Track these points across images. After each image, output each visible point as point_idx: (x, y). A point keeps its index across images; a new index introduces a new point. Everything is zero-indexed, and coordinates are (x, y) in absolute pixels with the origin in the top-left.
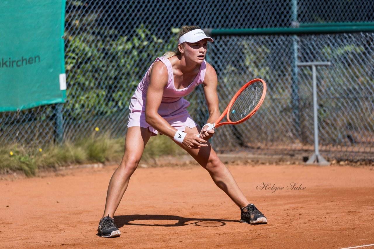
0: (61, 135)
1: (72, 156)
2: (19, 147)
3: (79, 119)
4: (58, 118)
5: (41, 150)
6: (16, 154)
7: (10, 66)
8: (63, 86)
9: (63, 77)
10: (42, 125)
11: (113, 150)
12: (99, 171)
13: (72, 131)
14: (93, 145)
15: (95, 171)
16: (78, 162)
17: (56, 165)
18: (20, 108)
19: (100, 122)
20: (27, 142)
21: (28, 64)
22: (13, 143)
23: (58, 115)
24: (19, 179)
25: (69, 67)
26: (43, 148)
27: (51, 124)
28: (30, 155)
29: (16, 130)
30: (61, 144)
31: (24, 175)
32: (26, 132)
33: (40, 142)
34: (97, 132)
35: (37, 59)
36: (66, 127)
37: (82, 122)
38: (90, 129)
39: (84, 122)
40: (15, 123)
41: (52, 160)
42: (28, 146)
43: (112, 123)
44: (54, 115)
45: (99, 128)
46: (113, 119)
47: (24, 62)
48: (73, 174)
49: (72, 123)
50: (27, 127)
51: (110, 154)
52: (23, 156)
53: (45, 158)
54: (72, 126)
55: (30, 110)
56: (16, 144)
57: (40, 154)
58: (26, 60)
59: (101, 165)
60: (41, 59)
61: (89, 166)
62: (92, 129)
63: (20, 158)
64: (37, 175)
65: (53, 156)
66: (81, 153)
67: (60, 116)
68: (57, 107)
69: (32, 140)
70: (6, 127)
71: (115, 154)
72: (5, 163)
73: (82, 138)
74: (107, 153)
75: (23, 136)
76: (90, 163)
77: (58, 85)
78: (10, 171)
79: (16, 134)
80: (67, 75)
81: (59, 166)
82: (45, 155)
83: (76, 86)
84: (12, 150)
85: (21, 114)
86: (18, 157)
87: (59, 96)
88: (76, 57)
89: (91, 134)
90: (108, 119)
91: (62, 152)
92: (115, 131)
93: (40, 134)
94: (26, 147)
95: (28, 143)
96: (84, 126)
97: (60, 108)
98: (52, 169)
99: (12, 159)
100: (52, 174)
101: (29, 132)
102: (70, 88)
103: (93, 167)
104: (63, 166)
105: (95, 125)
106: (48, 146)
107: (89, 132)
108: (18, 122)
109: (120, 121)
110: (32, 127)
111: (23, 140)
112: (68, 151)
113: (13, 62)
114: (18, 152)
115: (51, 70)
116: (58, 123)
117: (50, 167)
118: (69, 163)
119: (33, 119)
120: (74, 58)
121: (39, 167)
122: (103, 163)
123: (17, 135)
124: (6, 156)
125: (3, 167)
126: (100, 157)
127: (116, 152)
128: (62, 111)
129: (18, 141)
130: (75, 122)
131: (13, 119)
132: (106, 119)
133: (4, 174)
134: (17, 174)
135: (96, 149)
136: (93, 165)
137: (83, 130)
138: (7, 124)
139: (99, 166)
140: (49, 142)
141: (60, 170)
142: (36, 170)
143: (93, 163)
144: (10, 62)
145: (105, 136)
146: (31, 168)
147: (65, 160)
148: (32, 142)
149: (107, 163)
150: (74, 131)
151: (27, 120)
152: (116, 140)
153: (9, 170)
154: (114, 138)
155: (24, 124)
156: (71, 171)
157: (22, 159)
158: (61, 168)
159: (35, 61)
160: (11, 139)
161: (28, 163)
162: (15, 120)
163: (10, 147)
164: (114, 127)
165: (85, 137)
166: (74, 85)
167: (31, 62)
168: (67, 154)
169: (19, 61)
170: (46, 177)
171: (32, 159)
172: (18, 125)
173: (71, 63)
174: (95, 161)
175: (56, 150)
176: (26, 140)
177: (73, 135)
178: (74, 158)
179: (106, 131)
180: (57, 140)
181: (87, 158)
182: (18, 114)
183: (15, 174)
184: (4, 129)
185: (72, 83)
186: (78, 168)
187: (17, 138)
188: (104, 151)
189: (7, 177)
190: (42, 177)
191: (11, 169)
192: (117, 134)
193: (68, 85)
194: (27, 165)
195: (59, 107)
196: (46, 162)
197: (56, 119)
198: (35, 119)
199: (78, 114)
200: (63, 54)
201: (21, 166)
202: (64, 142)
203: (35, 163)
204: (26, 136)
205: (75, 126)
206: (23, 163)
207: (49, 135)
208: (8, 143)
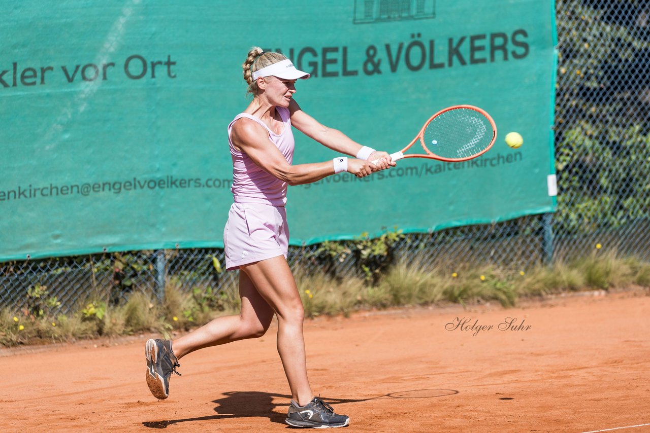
0: (550, 254)
1: (563, 282)
2: (494, 269)
3: (575, 233)
4: (546, 232)
5: (522, 273)
6: (489, 279)
7: (482, 165)
8: (553, 190)
9: (552, 179)
10: (524, 242)
11: (620, 273)
12: (601, 300)
13: (565, 248)
14: (593, 266)
15: (594, 301)
16: (572, 288)
17: (543, 293)
18: (495, 220)
19: (602, 237)
20: (506, 263)
21: (506, 164)
22: (487, 264)
23: (546, 228)
24: (493, 310)
25: (561, 167)
26: (526, 270)
27: (537, 239)
28: (508, 280)
29: (491, 248)
30: (550, 265)
31: (500, 306)
32: (504, 250)
33: (523, 263)
34: (599, 250)
35: (518, 156)
36: (557, 244)
37: (578, 237)
38: (590, 246)
39: (581, 237)
40: (489, 238)
41: (537, 286)
42: (507, 267)
43: (620, 238)
44: (541, 229)
45: (602, 245)
46: (621, 232)
47: (501, 160)
48: (564, 305)
49: (566, 238)
50: (505, 244)
51: (615, 278)
52: (499, 280)
53: (529, 284)
54: (566, 243)
55: (509, 222)
56: (491, 266)
57: (521, 279)
58: (503, 157)
59: (603, 293)
60: (523, 156)
61: (587, 293)
62: (593, 246)
63: (495, 284)
64: (517, 305)
65: (538, 281)
66: (577, 276)
67: (549, 229)
68: (544, 218)
69: (512, 260)
70: (478, 243)
71: (624, 279)
72: (475, 290)
73: (579, 258)
74: (611, 276)
75: (500, 256)
76: (588, 290)
77: (546, 189)
78: (482, 301)
79: (490, 254)
80: (559, 177)
81: (547, 294)
82: (529, 280)
83: (571, 191)
84: (485, 273)
85: (497, 226)
86: (493, 282)
87: (548, 204)
88: (571, 153)
89: (591, 252)
90: (614, 233)
91: (552, 275)
92: (623, 248)
93: (523, 253)
94: (504, 269)
95: (507, 265)
96: (581, 242)
97: (548, 220)
98: (537, 298)
99: (485, 284)
100: (538, 304)
101: (508, 250)
102: (563, 194)
103: (592, 296)
104: (552, 294)
105: (597, 240)
106: (533, 268)
107: (589, 250)
108: (493, 237)
109: (630, 235)
110: (512, 244)
111: (500, 261)
112: (559, 274)
113: (486, 160)
114: (493, 277)
115: (537, 171)
116: (546, 238)
117: (535, 295)
118: (560, 290)
119: (513, 234)
120: (568, 155)
121: (520, 296)
122: (606, 290)
123: (492, 253)
124: (476, 281)
125: (473, 296)
126: (603, 282)
127: (624, 275)
128: (551, 223)
129: (493, 262)
130: (569, 237)
131: (486, 233)
132: (611, 233)
133: (473, 304)
134: (491, 304)
135: (597, 272)
136: (592, 292)
137: (580, 246)
138: (478, 239)
139: (600, 294)
140: (534, 263)
141: (548, 299)
142: (516, 300)
143: (593, 289)
144: (482, 161)
145: (609, 255)
146: (509, 297)
147: (554, 286)
148: (512, 264)
149: (611, 289)
150: (567, 249)
151: (505, 235)
152: (624, 260)
153: (479, 298)
154: (622, 257)
155: (501, 240)
156: (563, 301)
157: (499, 285)
158: (549, 296)
159: (515, 159)
160: (485, 259)
161: (505, 290)
162: (489, 234)
163: (482, 270)
164: (622, 243)
165: (582, 256)
166: (568, 189)
167: (509, 160)
168: (558, 279)
169: (494, 159)
170: (528, 308)
171: (511, 285)
172: (493, 241)
173: (564, 160)
174: (595, 287)
175: (542, 273)
176: (504, 261)
177: (567, 254)
178: (566, 284)
179: (612, 248)
180: (545, 260)
181: (584, 284)
182: (493, 227)
183: (488, 304)
184: (475, 247)
185: (565, 186)
186: (572, 296)
187: (492, 258)
188: (607, 274)
189: (478, 308)
190: (524, 308)
191: (483, 297)
192: (626, 252)
193: (561, 190)
194: (505, 293)
195: (547, 218)
196: (529, 288)
197: (544, 234)
198: (516, 233)
199: (573, 227)
200: (553, 150)
201: (495, 295)
202: (554, 263)
203: (514, 290)
204: (504, 256)
205: (569, 243)
206: (499, 290)
207: (534, 254)
208: (480, 264)
